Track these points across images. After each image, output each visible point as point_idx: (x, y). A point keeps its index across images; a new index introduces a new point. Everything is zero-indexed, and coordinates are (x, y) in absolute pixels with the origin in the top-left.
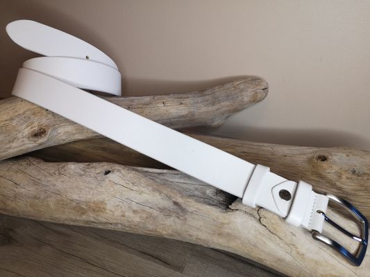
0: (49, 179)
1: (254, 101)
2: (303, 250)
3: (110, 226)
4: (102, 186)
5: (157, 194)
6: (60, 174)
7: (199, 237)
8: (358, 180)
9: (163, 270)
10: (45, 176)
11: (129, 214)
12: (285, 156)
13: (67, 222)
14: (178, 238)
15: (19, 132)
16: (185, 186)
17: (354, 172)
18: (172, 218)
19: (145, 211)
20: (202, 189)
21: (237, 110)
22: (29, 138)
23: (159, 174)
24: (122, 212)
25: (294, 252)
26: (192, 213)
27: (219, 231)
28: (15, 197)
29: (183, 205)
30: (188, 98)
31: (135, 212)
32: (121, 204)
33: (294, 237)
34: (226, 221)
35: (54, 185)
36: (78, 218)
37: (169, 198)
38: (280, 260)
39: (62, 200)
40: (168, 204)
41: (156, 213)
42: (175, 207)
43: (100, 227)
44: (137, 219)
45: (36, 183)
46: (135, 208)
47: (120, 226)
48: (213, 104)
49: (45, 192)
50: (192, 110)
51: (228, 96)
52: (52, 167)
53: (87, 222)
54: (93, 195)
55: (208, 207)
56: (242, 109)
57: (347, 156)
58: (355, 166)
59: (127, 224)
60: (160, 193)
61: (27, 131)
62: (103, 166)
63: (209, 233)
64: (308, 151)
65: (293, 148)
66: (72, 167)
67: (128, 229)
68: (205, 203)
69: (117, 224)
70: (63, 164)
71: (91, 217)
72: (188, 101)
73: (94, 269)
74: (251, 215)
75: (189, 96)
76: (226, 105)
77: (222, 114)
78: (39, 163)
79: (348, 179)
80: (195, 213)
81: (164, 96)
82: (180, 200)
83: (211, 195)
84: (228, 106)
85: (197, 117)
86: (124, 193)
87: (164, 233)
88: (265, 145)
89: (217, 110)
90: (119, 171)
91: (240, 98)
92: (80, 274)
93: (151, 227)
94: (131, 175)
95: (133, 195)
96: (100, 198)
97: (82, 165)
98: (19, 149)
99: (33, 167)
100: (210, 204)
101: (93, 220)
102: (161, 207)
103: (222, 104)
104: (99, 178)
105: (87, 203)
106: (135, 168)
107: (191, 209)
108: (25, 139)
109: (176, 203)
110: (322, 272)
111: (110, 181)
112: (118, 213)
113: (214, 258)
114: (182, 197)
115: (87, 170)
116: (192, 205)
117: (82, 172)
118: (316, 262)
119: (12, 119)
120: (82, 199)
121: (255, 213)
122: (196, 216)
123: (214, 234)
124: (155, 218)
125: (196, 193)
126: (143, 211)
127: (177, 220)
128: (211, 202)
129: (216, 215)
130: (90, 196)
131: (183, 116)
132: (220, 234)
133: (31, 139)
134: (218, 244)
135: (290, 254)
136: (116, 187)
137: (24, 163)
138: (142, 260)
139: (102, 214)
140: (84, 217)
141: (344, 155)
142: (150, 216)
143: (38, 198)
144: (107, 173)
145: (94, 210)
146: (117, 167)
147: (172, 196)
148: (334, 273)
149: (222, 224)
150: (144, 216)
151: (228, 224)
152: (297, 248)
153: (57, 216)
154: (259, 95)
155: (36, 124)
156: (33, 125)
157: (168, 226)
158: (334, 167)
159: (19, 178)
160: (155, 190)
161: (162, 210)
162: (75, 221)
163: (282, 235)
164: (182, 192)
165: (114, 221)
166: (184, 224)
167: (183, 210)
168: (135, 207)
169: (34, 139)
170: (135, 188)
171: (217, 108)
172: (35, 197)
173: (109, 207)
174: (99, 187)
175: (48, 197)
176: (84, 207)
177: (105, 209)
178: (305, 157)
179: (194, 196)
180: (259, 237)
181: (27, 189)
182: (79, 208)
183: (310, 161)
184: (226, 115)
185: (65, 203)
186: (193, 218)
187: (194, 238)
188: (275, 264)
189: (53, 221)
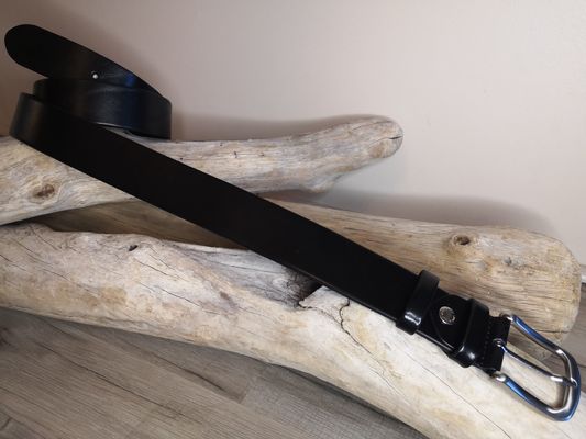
0: (51, 254)
1: (378, 156)
2: (399, 371)
3: (132, 326)
4: (122, 268)
5: (199, 281)
6: (67, 247)
7: (255, 346)
8: (513, 275)
9: (213, 396)
10: (47, 250)
11: (157, 308)
12: (411, 236)
13: (75, 319)
14: (227, 348)
15: (16, 189)
16: (243, 272)
17: (509, 263)
18: (218, 317)
19: (180, 305)
20: (267, 276)
21: (351, 169)
22: (29, 198)
23: (209, 253)
24: (148, 304)
25: (387, 373)
26: (245, 310)
27: (283, 337)
28: (5, 278)
29: (234, 299)
30: (275, 147)
31: (165, 305)
32: (146, 293)
33: (388, 351)
34: (292, 324)
35: (57, 263)
36: (88, 312)
37: (215, 287)
38: (367, 384)
39: (67, 286)
40: (213, 296)
41: (195, 308)
42: (223, 301)
43: (120, 327)
44: (168, 316)
45: (33, 259)
46: (166, 301)
47: (146, 326)
48: (313, 157)
49: (44, 272)
50: (279, 167)
51: (338, 146)
52: (58, 238)
53: (101, 319)
54: (108, 279)
55: (270, 302)
56: (360, 167)
57: (504, 238)
58: (512, 254)
59: (155, 323)
60: (204, 279)
61: (27, 189)
62: (129, 239)
63: (269, 341)
64: (446, 229)
65: (426, 225)
66: (86, 238)
67: (157, 331)
68: (267, 296)
69: (140, 323)
70: (74, 234)
71: (104, 310)
72: (273, 152)
73: (114, 389)
74: (331, 316)
75: (277, 143)
76: (333, 160)
77: (328, 173)
78: (42, 232)
79: (499, 272)
80: (250, 310)
81: (238, 143)
82: (230, 291)
83: (279, 287)
84: (337, 162)
85: (285, 177)
86: (153, 278)
87: (208, 338)
88: (386, 219)
89: (320, 166)
90: (149, 246)
91: (357, 150)
92: (93, 395)
93: (189, 329)
94: (166, 253)
95: (165, 282)
96: (118, 284)
97: (100, 237)
98: (17, 212)
99: (34, 237)
100: (273, 299)
101: (108, 315)
102: (203, 300)
103: (328, 158)
104: (120, 256)
105: (99, 290)
106: (177, 244)
107: (245, 305)
108: (24, 200)
109: (224, 296)
110: (427, 406)
111: (135, 259)
112: (142, 307)
113: (291, 384)
114: (234, 287)
115: (108, 244)
116: (247, 299)
117: (99, 247)
118: (420, 391)
119: (6, 169)
120: (93, 284)
121: (336, 314)
122: (251, 315)
123: (276, 342)
124: (193, 316)
125: (258, 282)
126: (178, 305)
127: (224, 320)
128: (276, 297)
129: (279, 314)
130: (105, 281)
131: (264, 175)
132: (284, 343)
133: (33, 199)
134: (281, 357)
135: (382, 375)
136: (142, 269)
137: (21, 231)
138: (186, 381)
139: (120, 307)
140: (96, 311)
141: (499, 237)
142: (187, 313)
143: (34, 282)
144: (133, 248)
145: (108, 301)
146: (148, 240)
147: (220, 284)
148: (444, 407)
149: (287, 327)
150: (179, 312)
151: (296, 328)
152: (391, 367)
153: (60, 308)
154: (387, 148)
155: (40, 178)
156: (36, 181)
157: (213, 329)
158: (480, 254)
159: (11, 251)
160: (196, 275)
161: (204, 304)
162: (84, 317)
163: (370, 347)
164: (236, 280)
165: (138, 319)
166: (234, 326)
167: (233, 305)
168: (166, 298)
169: (37, 200)
170: (169, 272)
171: (320, 163)
172: (32, 280)
173: (129, 297)
174: (118, 268)
175: (47, 280)
176: (96, 296)
177: (123, 300)
178: (439, 239)
179: (252, 286)
180: (338, 348)
181: (20, 268)
182: (89, 298)
183: (445, 244)
184: (335, 175)
185: (70, 289)
186: (248, 318)
187: (248, 348)
188: (362, 391)
189: (56, 316)
